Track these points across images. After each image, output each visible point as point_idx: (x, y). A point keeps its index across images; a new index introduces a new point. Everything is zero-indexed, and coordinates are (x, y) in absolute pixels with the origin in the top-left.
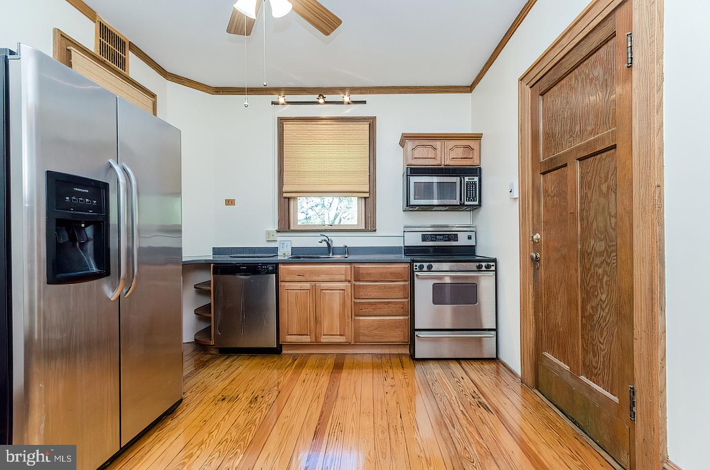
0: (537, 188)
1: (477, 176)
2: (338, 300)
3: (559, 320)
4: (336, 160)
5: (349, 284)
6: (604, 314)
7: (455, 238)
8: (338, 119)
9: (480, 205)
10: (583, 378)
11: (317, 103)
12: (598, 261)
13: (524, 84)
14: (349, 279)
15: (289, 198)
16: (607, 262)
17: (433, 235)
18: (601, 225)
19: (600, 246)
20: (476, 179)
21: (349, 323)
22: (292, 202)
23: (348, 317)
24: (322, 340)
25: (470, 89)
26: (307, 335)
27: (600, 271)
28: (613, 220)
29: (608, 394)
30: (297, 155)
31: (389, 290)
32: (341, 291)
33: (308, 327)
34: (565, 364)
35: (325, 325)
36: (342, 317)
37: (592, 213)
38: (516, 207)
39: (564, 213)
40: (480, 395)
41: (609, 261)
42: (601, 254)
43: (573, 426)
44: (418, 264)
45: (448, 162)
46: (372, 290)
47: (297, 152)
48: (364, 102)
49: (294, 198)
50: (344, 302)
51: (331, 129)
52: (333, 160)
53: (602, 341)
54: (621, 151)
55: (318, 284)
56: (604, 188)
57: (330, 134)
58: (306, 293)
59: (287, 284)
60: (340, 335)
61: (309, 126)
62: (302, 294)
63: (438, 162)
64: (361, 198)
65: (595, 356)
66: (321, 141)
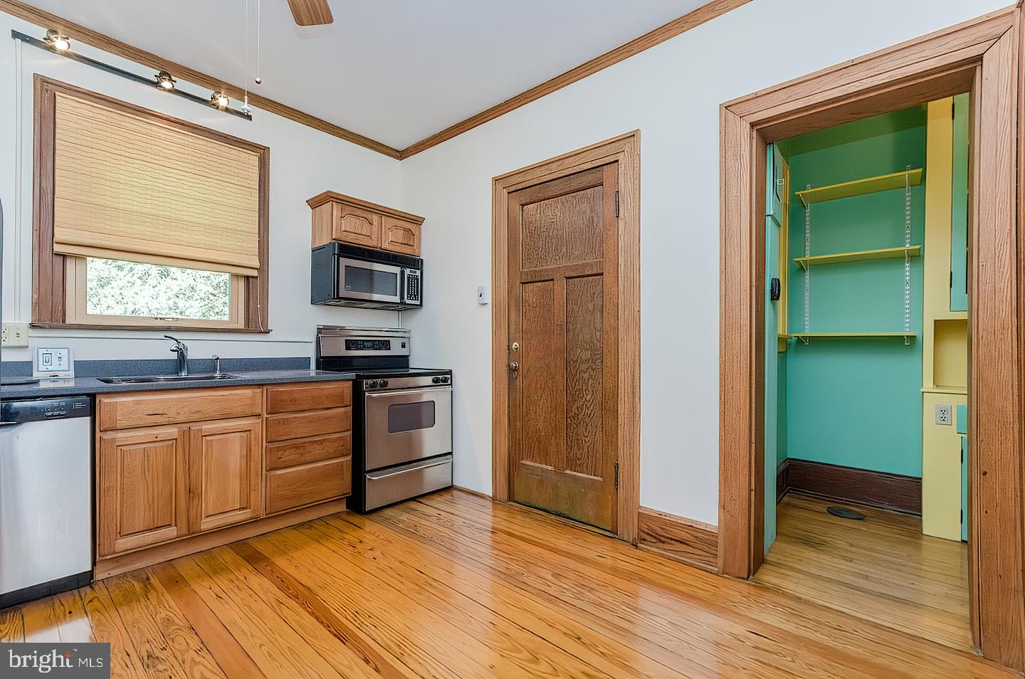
0: (516, 296)
1: (418, 269)
2: (238, 450)
3: (541, 425)
4: (192, 201)
5: (260, 420)
6: (589, 412)
7: (386, 345)
8: (193, 128)
9: (421, 305)
10: (568, 472)
11: (156, 85)
12: (584, 367)
13: (499, 187)
14: (259, 411)
15: (64, 256)
16: (592, 368)
17: (361, 340)
18: (588, 337)
19: (586, 355)
20: (418, 273)
21: (258, 485)
22: (70, 264)
23: (257, 475)
24: (204, 527)
25: (401, 155)
26: (170, 525)
27: (586, 376)
28: (598, 333)
29: (593, 477)
30: (94, 170)
31: (325, 421)
32: (243, 434)
33: (171, 512)
34: (546, 465)
35: (210, 500)
36: (246, 476)
37: (579, 326)
38: (487, 313)
39: (549, 324)
40: (475, 524)
41: (594, 367)
42: (587, 361)
43: (558, 518)
44: (370, 382)
45: (386, 246)
46: (299, 425)
47: (94, 165)
48: (249, 117)
49: (77, 257)
50: (249, 451)
51: (182, 142)
52: (185, 200)
53: (586, 435)
54: (608, 278)
55: (195, 427)
56: (590, 306)
57: (178, 150)
58: (168, 446)
59: (120, 435)
60: (241, 509)
61: (127, 119)
62: (158, 450)
63: (375, 244)
64: (237, 276)
65: (579, 449)
66: (156, 157)
